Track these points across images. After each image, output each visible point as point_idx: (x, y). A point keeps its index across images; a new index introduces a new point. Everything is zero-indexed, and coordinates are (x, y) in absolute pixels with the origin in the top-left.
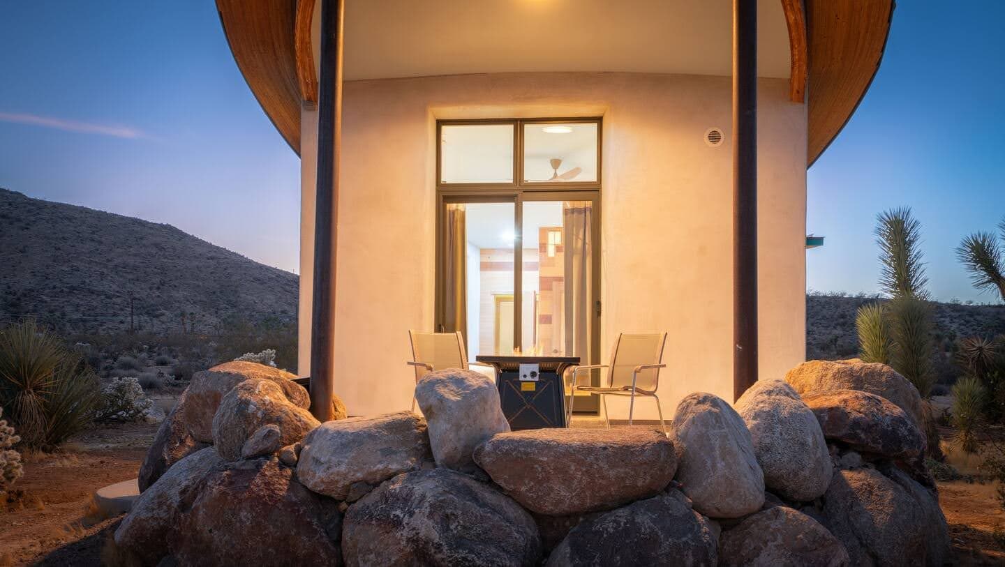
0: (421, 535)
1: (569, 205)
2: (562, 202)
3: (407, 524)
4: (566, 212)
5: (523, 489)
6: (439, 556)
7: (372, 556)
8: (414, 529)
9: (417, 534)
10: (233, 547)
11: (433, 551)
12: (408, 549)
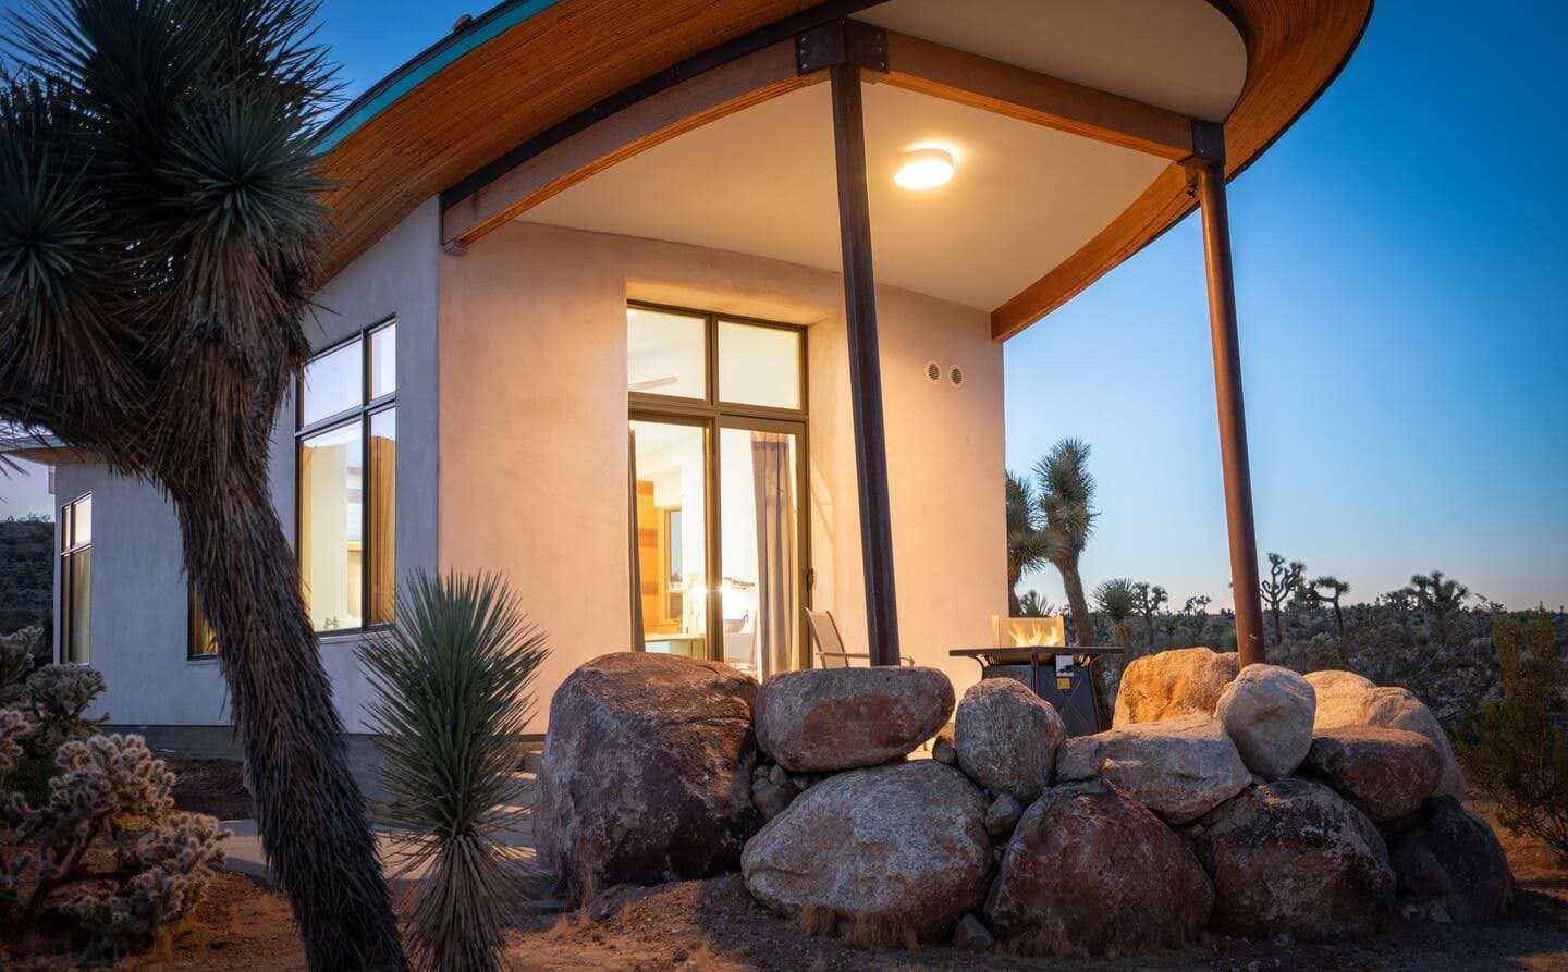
0: (1357, 851)
1: (759, 436)
2: (749, 432)
3: (1338, 840)
4: (756, 445)
5: (1373, 795)
6: (1373, 872)
7: (1289, 881)
8: (1348, 845)
9: (1353, 849)
10: (1133, 889)
11: (1367, 866)
12: (1342, 868)
